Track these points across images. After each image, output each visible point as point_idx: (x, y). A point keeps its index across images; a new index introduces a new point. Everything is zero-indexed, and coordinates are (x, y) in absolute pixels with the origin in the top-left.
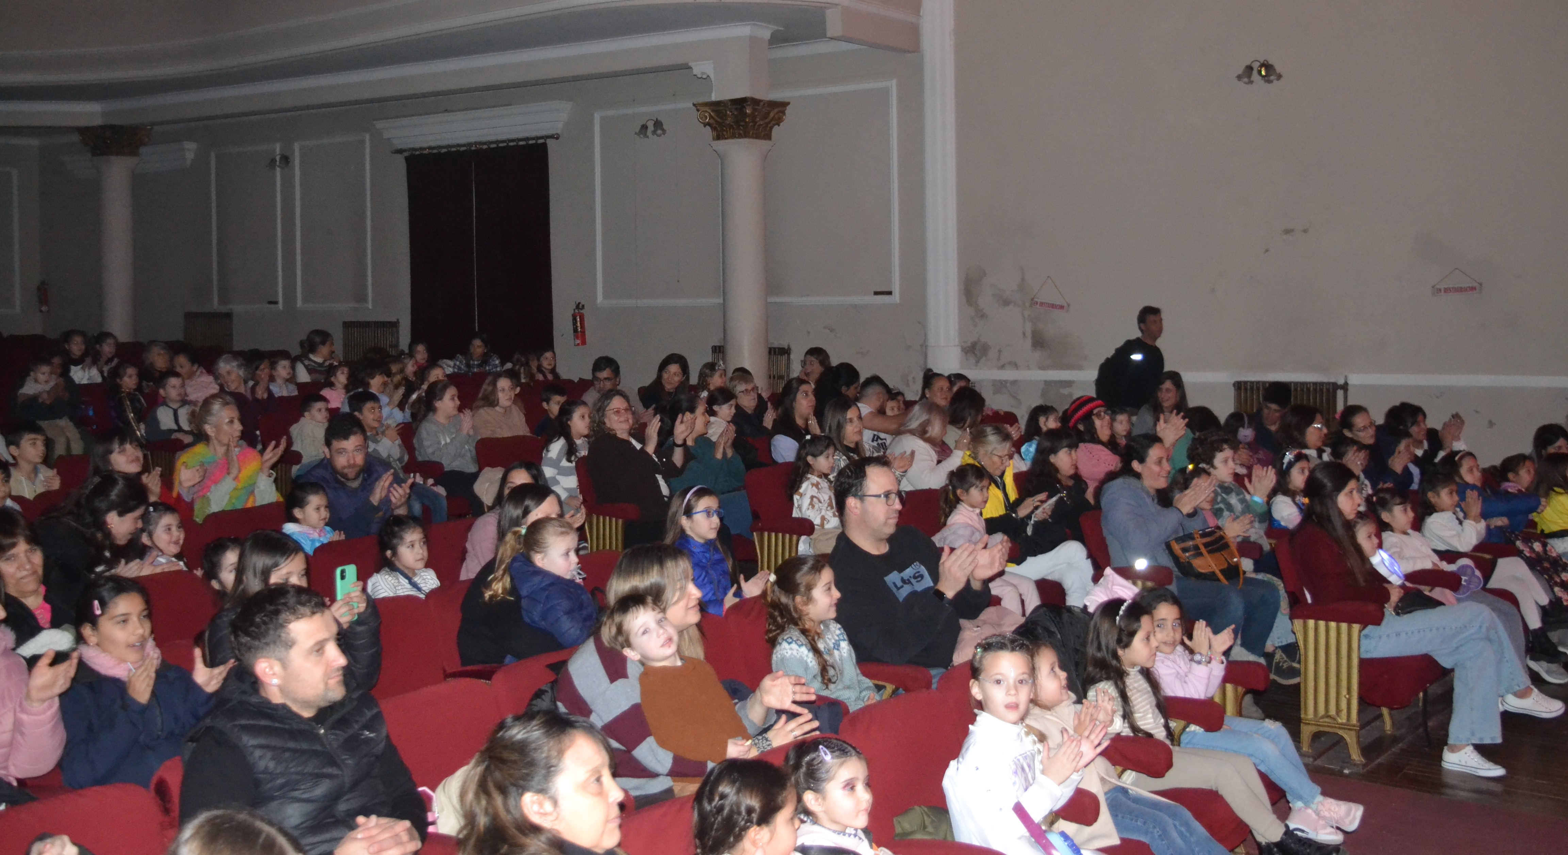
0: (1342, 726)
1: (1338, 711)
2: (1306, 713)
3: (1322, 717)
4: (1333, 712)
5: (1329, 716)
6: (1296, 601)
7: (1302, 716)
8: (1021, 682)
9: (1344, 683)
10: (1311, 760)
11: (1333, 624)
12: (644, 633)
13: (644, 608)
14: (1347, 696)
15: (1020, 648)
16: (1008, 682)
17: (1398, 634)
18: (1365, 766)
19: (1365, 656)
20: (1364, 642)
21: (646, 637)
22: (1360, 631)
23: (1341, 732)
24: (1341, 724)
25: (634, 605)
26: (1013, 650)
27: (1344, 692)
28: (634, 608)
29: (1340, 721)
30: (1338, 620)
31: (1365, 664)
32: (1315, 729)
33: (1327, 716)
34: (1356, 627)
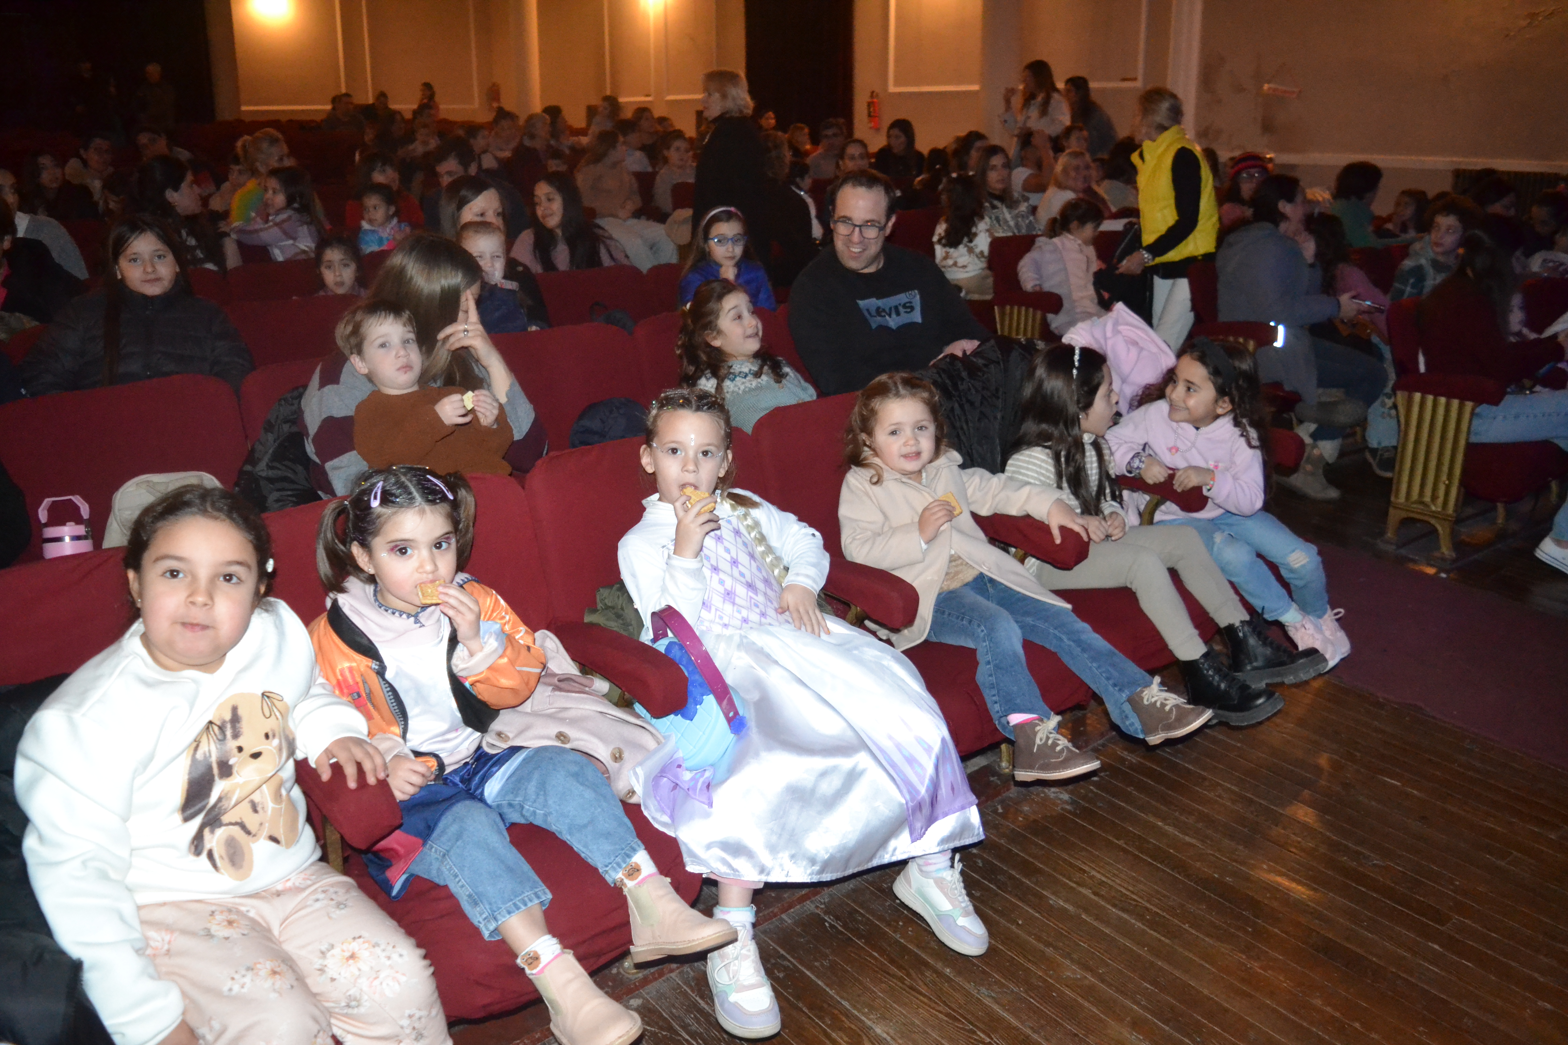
0: (1434, 515)
1: (1434, 498)
2: (1397, 496)
3: (1415, 502)
4: (1427, 499)
5: (1422, 503)
6: (1405, 367)
7: (1393, 499)
8: (705, 453)
9: (1445, 468)
10: (1394, 547)
11: (1443, 400)
12: (383, 345)
13: (395, 317)
14: (1447, 482)
15: (709, 408)
16: (686, 453)
17: (1517, 417)
18: (1454, 561)
19: (1474, 439)
20: (1475, 422)
21: (382, 351)
22: (1473, 410)
23: (1433, 521)
24: (1434, 512)
25: (385, 310)
26: (698, 409)
27: (1444, 477)
28: (383, 313)
29: (1433, 508)
30: (1450, 396)
31: (1471, 448)
32: (1404, 515)
33: (1421, 502)
34: (1469, 405)
